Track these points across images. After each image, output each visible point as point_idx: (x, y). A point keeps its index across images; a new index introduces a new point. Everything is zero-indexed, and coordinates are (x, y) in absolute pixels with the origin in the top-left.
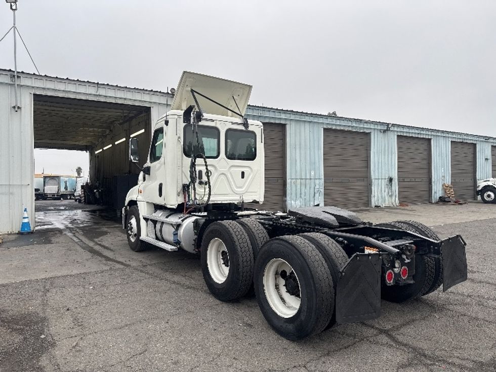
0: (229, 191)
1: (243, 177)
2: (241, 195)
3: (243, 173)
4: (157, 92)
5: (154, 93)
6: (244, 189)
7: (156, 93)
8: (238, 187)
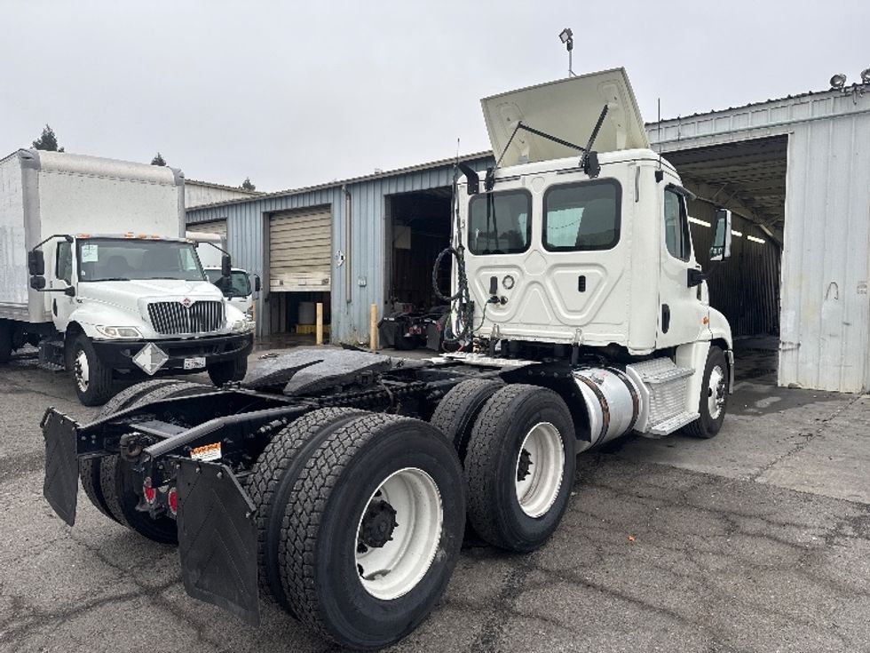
0: (550, 318)
1: (582, 287)
2: (578, 328)
3: (582, 280)
4: (804, 95)
5: (798, 101)
6: (584, 315)
7: (803, 100)
8: (569, 311)
